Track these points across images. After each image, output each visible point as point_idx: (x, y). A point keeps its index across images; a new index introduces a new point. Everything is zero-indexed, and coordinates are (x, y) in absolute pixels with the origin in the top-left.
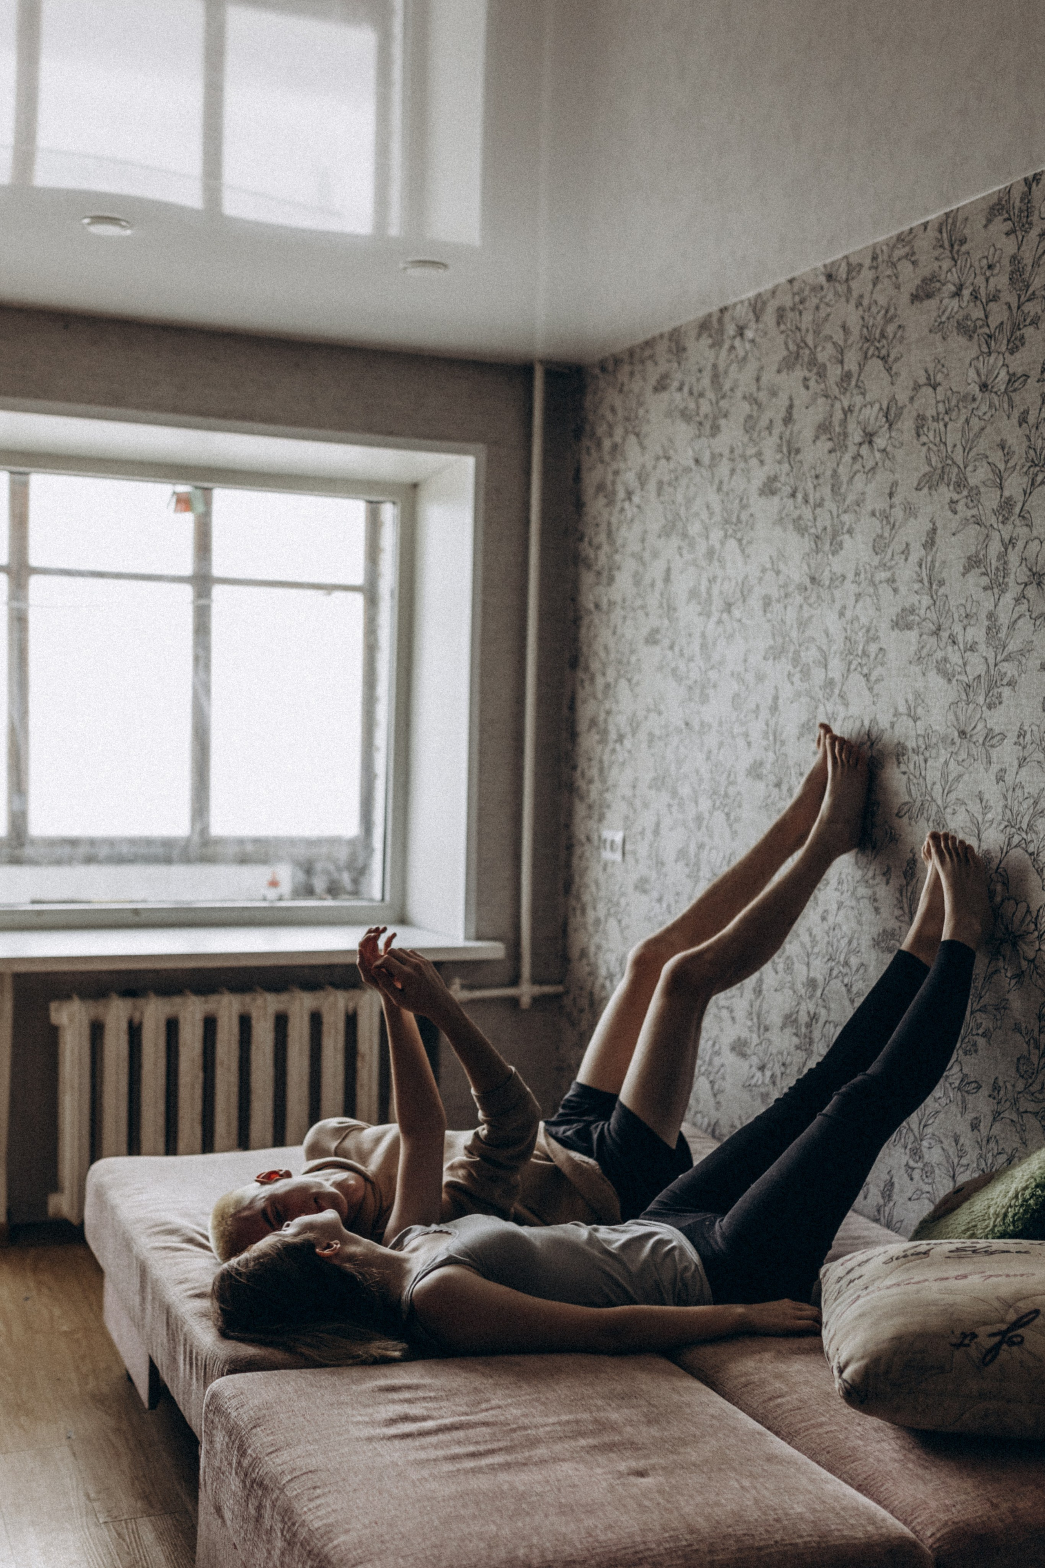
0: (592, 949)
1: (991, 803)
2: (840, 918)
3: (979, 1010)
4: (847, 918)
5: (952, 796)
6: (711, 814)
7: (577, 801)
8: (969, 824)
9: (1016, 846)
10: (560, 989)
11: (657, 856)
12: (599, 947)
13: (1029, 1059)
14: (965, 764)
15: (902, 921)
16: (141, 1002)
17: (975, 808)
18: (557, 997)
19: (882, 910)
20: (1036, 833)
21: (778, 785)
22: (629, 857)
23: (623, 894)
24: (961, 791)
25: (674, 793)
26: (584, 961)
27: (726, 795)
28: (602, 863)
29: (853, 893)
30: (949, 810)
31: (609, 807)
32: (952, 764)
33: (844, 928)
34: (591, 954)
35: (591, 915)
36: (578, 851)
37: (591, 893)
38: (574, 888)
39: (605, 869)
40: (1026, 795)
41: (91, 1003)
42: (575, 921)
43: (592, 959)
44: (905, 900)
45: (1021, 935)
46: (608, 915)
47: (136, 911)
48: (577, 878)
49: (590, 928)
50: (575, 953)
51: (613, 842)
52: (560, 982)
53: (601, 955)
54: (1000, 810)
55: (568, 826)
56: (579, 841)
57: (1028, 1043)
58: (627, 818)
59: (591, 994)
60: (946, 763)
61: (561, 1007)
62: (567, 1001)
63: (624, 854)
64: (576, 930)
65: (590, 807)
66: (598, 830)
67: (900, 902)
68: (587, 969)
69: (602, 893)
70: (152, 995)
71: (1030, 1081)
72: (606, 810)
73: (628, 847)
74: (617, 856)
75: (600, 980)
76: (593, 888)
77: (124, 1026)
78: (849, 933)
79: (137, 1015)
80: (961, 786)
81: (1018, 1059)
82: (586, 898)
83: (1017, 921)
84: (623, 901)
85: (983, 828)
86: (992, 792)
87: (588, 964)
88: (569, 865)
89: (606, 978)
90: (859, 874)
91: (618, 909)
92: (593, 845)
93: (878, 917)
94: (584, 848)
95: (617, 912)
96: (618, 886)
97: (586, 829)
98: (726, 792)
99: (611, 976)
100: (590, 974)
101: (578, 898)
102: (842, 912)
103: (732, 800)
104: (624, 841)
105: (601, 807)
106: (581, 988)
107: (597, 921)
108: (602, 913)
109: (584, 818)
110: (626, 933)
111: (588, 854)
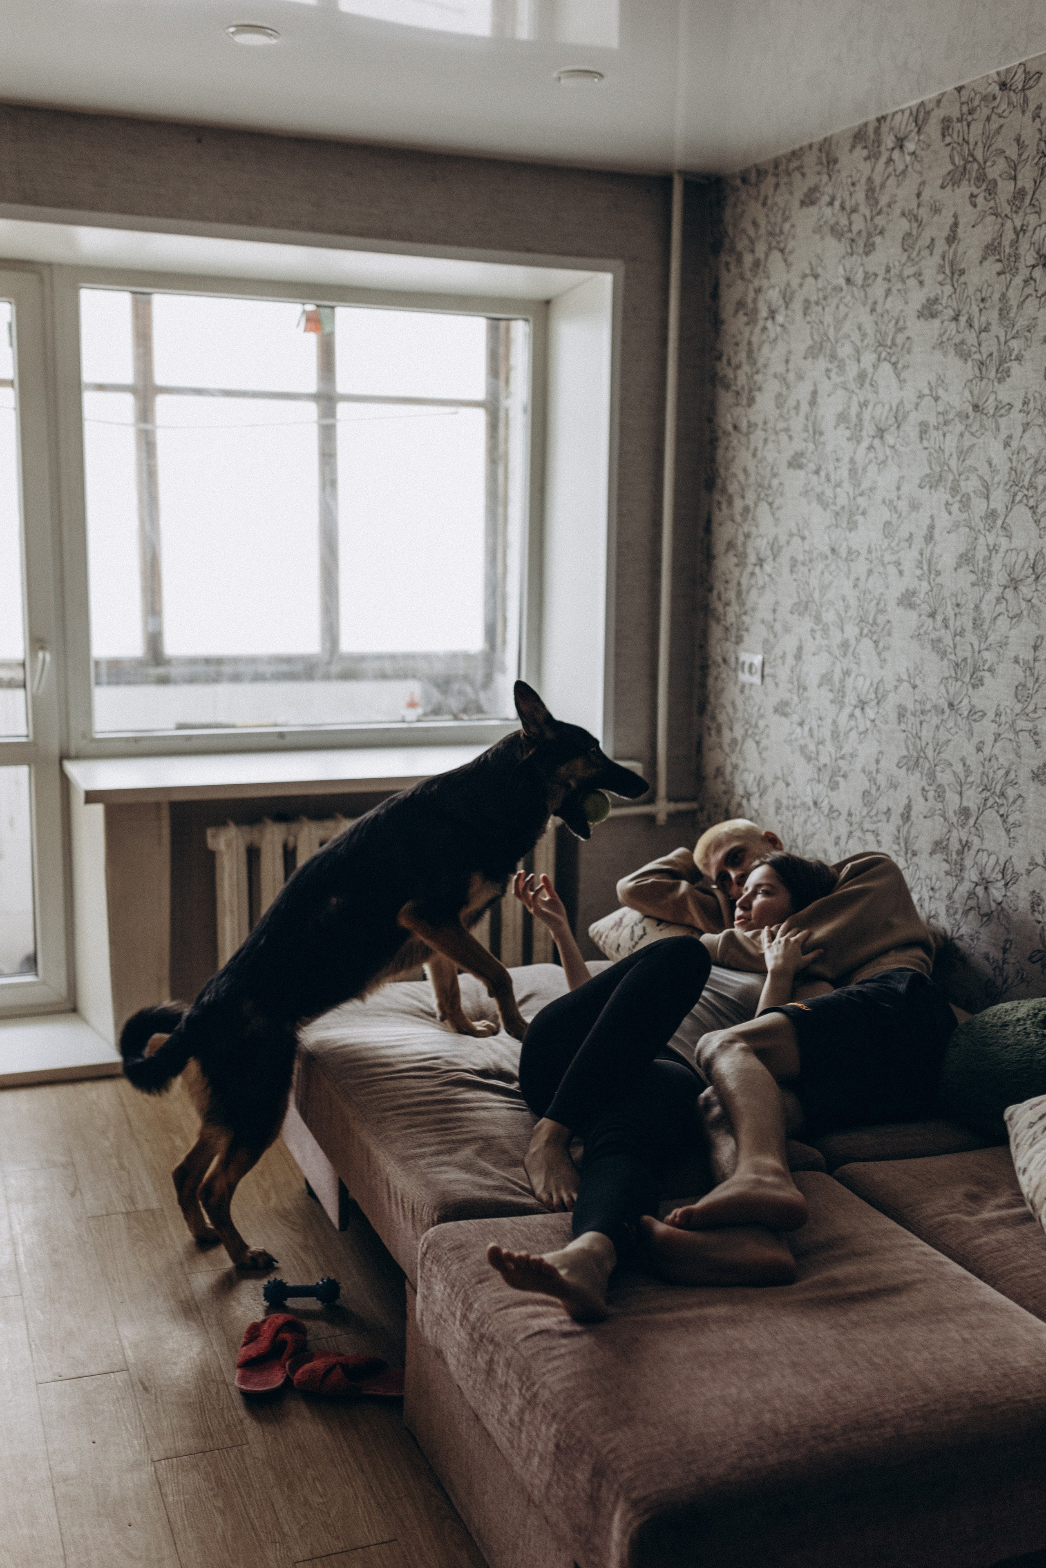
0: (729, 768)
2: (996, 751)
6: (858, 641)
7: (713, 623)
10: (694, 805)
11: (799, 680)
12: (735, 767)
16: (294, 827)
18: (693, 814)
21: (932, 615)
22: (768, 680)
23: (762, 716)
25: (818, 619)
26: (720, 779)
27: (875, 623)
28: (739, 685)
29: (1012, 726)
31: (747, 630)
33: (1001, 760)
34: (728, 773)
35: (727, 735)
36: (713, 672)
37: (728, 714)
38: (709, 708)
39: (742, 692)
41: (246, 829)
42: (710, 740)
43: (728, 778)
46: (746, 735)
47: (281, 735)
48: (712, 699)
49: (727, 749)
50: (710, 770)
51: (751, 665)
52: (694, 799)
53: (738, 773)
55: (703, 646)
56: (715, 662)
58: (766, 641)
62: (702, 818)
63: (763, 677)
64: (711, 749)
65: (727, 629)
66: (735, 652)
68: (723, 787)
69: (739, 715)
70: (305, 819)
72: (744, 633)
73: (767, 670)
74: (756, 679)
75: (737, 799)
76: (730, 709)
77: (279, 851)
78: (1006, 765)
79: (291, 839)
82: (722, 718)
84: (762, 723)
87: (724, 783)
88: (703, 685)
89: (743, 797)
90: (1018, 707)
91: (756, 731)
92: (729, 667)
93: (1038, 750)
94: (720, 670)
95: (755, 734)
96: (756, 708)
97: (722, 651)
98: (875, 620)
99: (748, 796)
100: (725, 793)
101: (713, 718)
102: (999, 744)
103: (881, 628)
104: (763, 664)
105: (738, 629)
106: (716, 806)
107: (734, 742)
108: (738, 732)
109: (720, 640)
110: (765, 754)
111: (724, 675)
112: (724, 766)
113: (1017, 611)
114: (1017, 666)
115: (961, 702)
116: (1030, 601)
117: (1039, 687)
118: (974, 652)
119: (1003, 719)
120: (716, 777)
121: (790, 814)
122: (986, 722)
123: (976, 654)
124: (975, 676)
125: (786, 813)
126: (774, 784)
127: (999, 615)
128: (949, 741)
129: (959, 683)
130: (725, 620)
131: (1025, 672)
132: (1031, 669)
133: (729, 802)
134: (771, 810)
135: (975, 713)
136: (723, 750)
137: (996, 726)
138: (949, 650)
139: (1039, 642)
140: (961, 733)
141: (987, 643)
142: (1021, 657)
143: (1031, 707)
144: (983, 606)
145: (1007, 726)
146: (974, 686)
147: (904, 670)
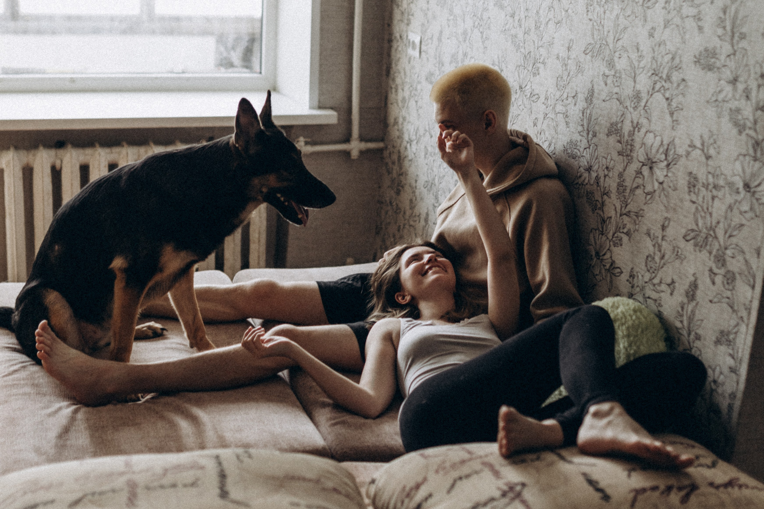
0: (401, 120)
1: (644, 53)
2: (544, 127)
3: (625, 214)
4: (548, 126)
5: (620, 43)
6: (472, 31)
7: (395, 7)
8: (629, 68)
9: (658, 91)
10: (381, 145)
11: (439, 57)
12: (404, 119)
13: (654, 258)
14: (630, 19)
15: (582, 136)
17: (634, 56)
18: (380, 151)
19: (571, 125)
20: (671, 83)
21: (513, 16)
22: (423, 53)
23: (419, 82)
24: (625, 41)
26: (396, 127)
27: (481, 19)
28: (408, 57)
29: (554, 108)
30: (617, 54)
31: (413, 15)
32: (621, 19)
33: (547, 133)
34: (400, 122)
35: (400, 95)
36: (395, 44)
37: (401, 78)
38: (392, 72)
39: (409, 62)
40: (667, 51)
42: (392, 96)
43: (400, 127)
44: (585, 120)
45: (656, 162)
46: (411, 96)
48: (393, 65)
49: (400, 104)
50: (391, 120)
51: (413, 42)
52: (382, 140)
53: (405, 124)
54: (649, 60)
55: (389, 25)
56: (395, 37)
57: (654, 246)
58: (423, 25)
59: (399, 152)
60: (617, 16)
61: (382, 158)
62: (386, 153)
63: (420, 52)
64: (392, 104)
65: (403, 13)
66: (407, 31)
67: (582, 120)
68: (397, 133)
69: (408, 80)
71: (654, 275)
72: (410, 17)
73: (423, 48)
74: (416, 53)
75: (405, 143)
76: (402, 74)
78: (550, 138)
80: (626, 36)
81: (647, 257)
82: (398, 81)
83: (654, 151)
84: (419, 87)
85: (637, 72)
86: (646, 45)
87: (398, 130)
88: (389, 55)
89: (408, 142)
90: (558, 94)
91: (416, 93)
92: (403, 42)
93: (568, 129)
94: (399, 44)
95: (415, 95)
96: (416, 75)
97: (399, 30)
98: (482, 15)
99: (410, 141)
100: (398, 137)
101: (394, 80)
102: (546, 122)
103: (485, 22)
104: (421, 42)
105: (408, 15)
106: (394, 147)
107: (404, 99)
108: (407, 94)
109: (399, 21)
110: (421, 111)
111: (400, 49)
112: (398, 118)
113: (559, 18)
114: (558, 61)
115: (526, 86)
116: (567, 11)
117: (570, 80)
118: (535, 48)
119: (549, 102)
120: (394, 125)
121: (432, 159)
122: (539, 103)
123: (536, 50)
124: (534, 67)
125: (430, 158)
126: (424, 134)
127: (549, 20)
128: (519, 115)
129: (526, 71)
130: (402, 7)
131: (562, 67)
132: (566, 65)
133: (400, 146)
134: (422, 154)
135: (534, 95)
136: (398, 105)
137: (545, 107)
138: (521, 44)
139: (571, 44)
140: (525, 110)
141: (542, 42)
142: (561, 55)
143: (565, 95)
144: (541, 12)
145: (551, 107)
146: (535, 75)
147: (496, 57)
